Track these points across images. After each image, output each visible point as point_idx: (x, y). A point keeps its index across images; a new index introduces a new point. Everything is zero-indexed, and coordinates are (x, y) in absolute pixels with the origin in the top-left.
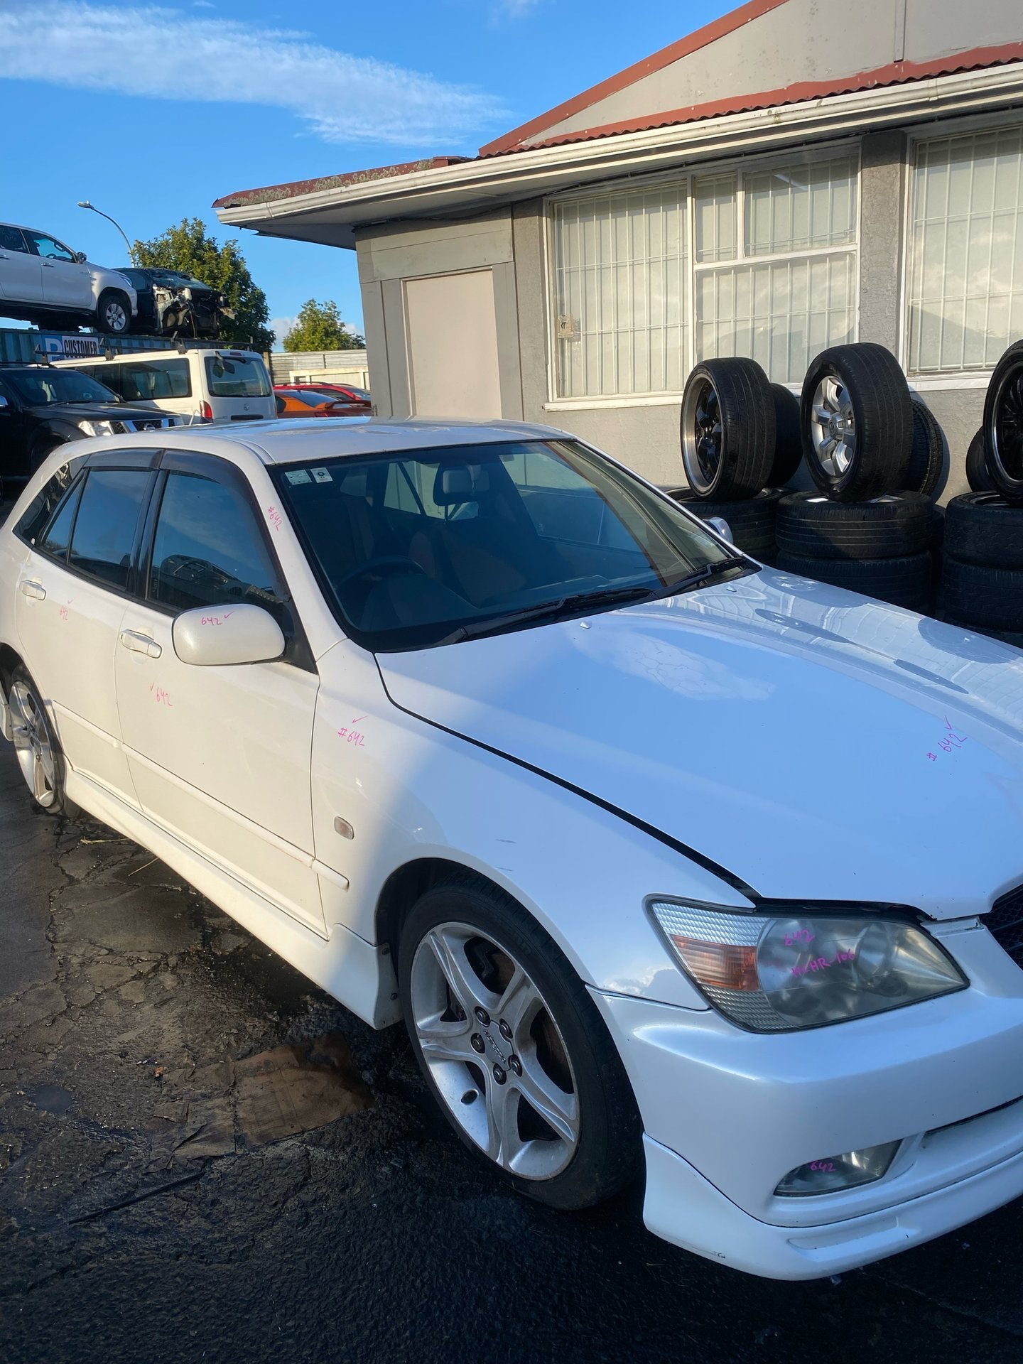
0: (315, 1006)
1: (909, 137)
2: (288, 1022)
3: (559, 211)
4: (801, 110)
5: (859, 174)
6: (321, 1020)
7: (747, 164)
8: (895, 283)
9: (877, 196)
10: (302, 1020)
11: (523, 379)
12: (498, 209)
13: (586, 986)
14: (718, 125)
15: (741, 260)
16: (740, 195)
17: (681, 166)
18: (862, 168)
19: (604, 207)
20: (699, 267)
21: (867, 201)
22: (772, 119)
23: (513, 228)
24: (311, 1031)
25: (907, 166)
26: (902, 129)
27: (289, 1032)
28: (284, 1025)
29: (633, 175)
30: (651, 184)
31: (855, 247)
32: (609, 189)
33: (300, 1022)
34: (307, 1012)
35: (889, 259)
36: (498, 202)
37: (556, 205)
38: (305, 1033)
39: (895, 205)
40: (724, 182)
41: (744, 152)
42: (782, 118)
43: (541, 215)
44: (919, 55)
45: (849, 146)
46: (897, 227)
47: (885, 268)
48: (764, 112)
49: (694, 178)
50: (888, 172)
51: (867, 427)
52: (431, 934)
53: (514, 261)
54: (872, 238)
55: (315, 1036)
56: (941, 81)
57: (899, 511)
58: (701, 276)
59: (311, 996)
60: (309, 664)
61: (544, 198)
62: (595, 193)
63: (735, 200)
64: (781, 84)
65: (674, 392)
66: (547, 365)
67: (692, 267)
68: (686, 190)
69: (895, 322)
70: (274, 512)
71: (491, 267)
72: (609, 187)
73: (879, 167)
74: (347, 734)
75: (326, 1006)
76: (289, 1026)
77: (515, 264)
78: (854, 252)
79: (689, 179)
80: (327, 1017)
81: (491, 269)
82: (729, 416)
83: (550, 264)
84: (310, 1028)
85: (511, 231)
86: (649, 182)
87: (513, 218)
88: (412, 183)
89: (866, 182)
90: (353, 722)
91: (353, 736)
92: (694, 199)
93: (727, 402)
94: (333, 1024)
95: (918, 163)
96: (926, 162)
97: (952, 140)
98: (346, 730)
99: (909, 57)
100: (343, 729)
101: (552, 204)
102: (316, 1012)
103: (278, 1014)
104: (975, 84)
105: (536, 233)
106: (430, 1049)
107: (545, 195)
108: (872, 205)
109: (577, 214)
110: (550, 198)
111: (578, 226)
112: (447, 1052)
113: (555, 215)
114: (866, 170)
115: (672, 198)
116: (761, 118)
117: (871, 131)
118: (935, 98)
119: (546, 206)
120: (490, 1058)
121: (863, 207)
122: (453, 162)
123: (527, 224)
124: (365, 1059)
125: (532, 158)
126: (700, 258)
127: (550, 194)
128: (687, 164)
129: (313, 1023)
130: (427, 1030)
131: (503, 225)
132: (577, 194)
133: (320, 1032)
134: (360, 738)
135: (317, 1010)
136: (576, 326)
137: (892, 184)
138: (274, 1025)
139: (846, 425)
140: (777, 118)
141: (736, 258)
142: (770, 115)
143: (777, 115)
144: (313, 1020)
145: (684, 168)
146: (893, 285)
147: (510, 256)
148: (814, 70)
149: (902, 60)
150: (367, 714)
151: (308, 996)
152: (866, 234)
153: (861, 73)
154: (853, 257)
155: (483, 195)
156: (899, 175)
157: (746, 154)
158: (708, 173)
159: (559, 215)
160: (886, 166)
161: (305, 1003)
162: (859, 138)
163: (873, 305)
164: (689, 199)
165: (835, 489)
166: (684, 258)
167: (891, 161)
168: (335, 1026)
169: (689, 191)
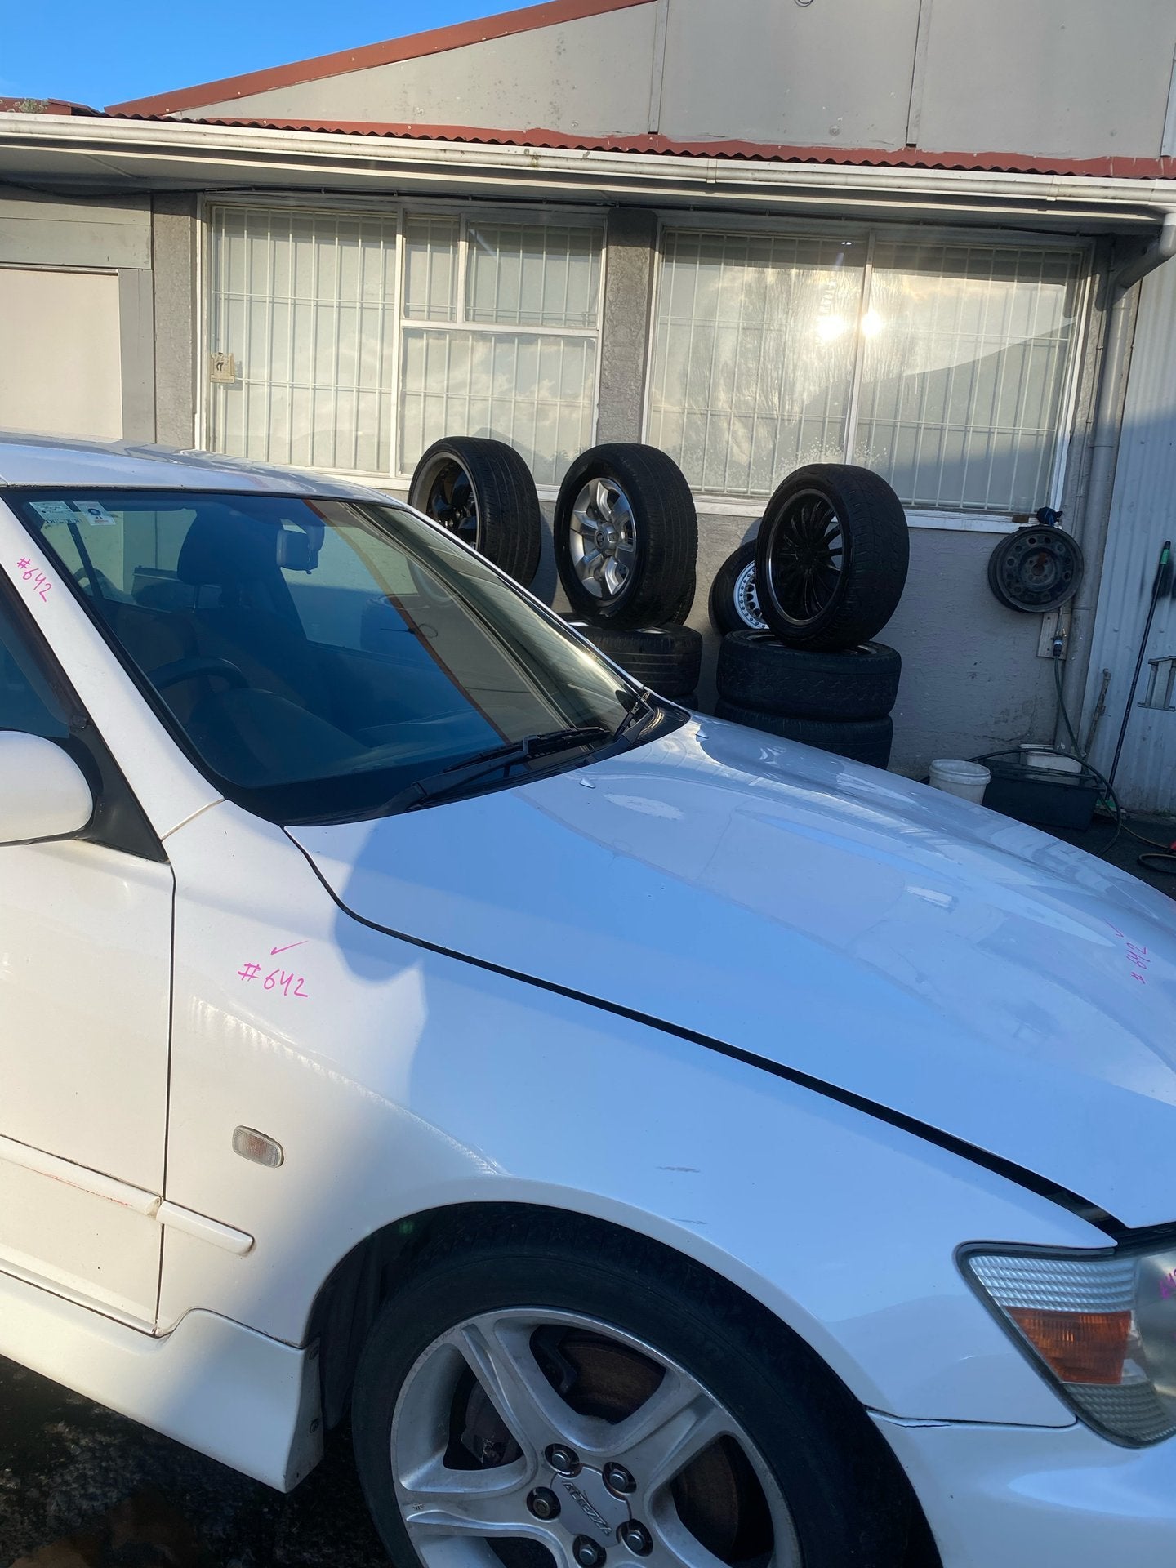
0: (83, 1442)
1: (661, 220)
2: (39, 1486)
3: (219, 216)
4: (564, 158)
5: (604, 251)
6: (107, 1470)
7: (476, 210)
8: (640, 382)
9: (624, 280)
10: (68, 1478)
11: (158, 428)
12: (134, 194)
13: (871, 1414)
14: (462, 152)
15: (460, 324)
16: (463, 245)
17: (391, 194)
18: (607, 246)
19: (281, 225)
20: (406, 323)
21: (612, 284)
22: (528, 161)
23: (152, 225)
24: (93, 1497)
25: (657, 253)
26: (653, 210)
27: (53, 1508)
28: (34, 1493)
29: (328, 191)
30: (349, 209)
31: (595, 333)
32: (292, 202)
33: (66, 1483)
34: (72, 1459)
35: (635, 354)
36: (132, 185)
37: (214, 208)
38: (85, 1505)
39: (642, 293)
40: (441, 226)
41: (472, 194)
42: (541, 162)
43: (194, 217)
44: (677, 133)
45: (593, 216)
46: (644, 319)
47: (630, 364)
48: (521, 150)
49: (405, 213)
50: (637, 256)
51: (652, 543)
52: (465, 1329)
53: (153, 269)
54: (616, 326)
55: (106, 1506)
56: (722, 163)
57: (677, 645)
58: (409, 333)
59: (68, 1424)
60: (147, 845)
61: (200, 195)
62: (272, 204)
63: (456, 252)
64: (521, 126)
65: (369, 473)
66: (194, 413)
67: (398, 322)
68: (396, 227)
69: (637, 427)
70: (29, 568)
71: (117, 271)
72: (292, 200)
73: (628, 248)
74: (262, 975)
75: (105, 1439)
76: (46, 1495)
77: (153, 272)
78: (594, 340)
79: (400, 215)
80: (113, 1460)
81: (116, 275)
82: (488, 510)
83: (204, 282)
84: (91, 1490)
85: (149, 228)
86: (347, 205)
87: (153, 212)
88: (13, 127)
89: (612, 262)
90: (273, 953)
91: (277, 977)
92: (404, 239)
93: (485, 492)
94: (133, 1473)
95: (667, 254)
96: (675, 252)
97: (703, 236)
98: (257, 967)
99: (664, 132)
100: (249, 966)
101: (209, 205)
102: (89, 1455)
103: (15, 1473)
104: (757, 175)
105: (187, 238)
106: (426, 1521)
107: (203, 190)
108: (618, 289)
109: (244, 225)
110: (210, 197)
111: (243, 243)
112: (470, 1526)
113: (214, 221)
114: (612, 248)
115: (376, 231)
116: (515, 156)
117: (621, 205)
118: (713, 182)
119: (202, 206)
120: (568, 1526)
121: (608, 289)
122: (77, 111)
123: (174, 224)
124: (221, 1533)
125: (205, 134)
126: (407, 312)
127: (211, 191)
128: (400, 194)
129: (92, 1477)
130: (424, 1489)
131: (138, 220)
132: (246, 200)
133: (114, 1495)
134: (294, 983)
135: (90, 1449)
136: (236, 370)
137: (641, 270)
138: (14, 1497)
139: (618, 538)
140: (535, 161)
141: (452, 320)
142: (526, 155)
143: (535, 157)
144: (90, 1473)
145: (395, 198)
146: (638, 385)
147: (146, 262)
148: (559, 119)
149: (657, 133)
150: (301, 939)
151: (60, 1425)
152: (611, 321)
153: (612, 136)
154: (591, 346)
155: (115, 171)
156: (648, 262)
157: (475, 198)
158: (427, 211)
159: (219, 222)
160: (634, 248)
161: (59, 1438)
162: (607, 210)
163: (615, 404)
164: (399, 237)
165: (601, 613)
166: (386, 310)
167: (641, 245)
168: (137, 1477)
169: (399, 228)
